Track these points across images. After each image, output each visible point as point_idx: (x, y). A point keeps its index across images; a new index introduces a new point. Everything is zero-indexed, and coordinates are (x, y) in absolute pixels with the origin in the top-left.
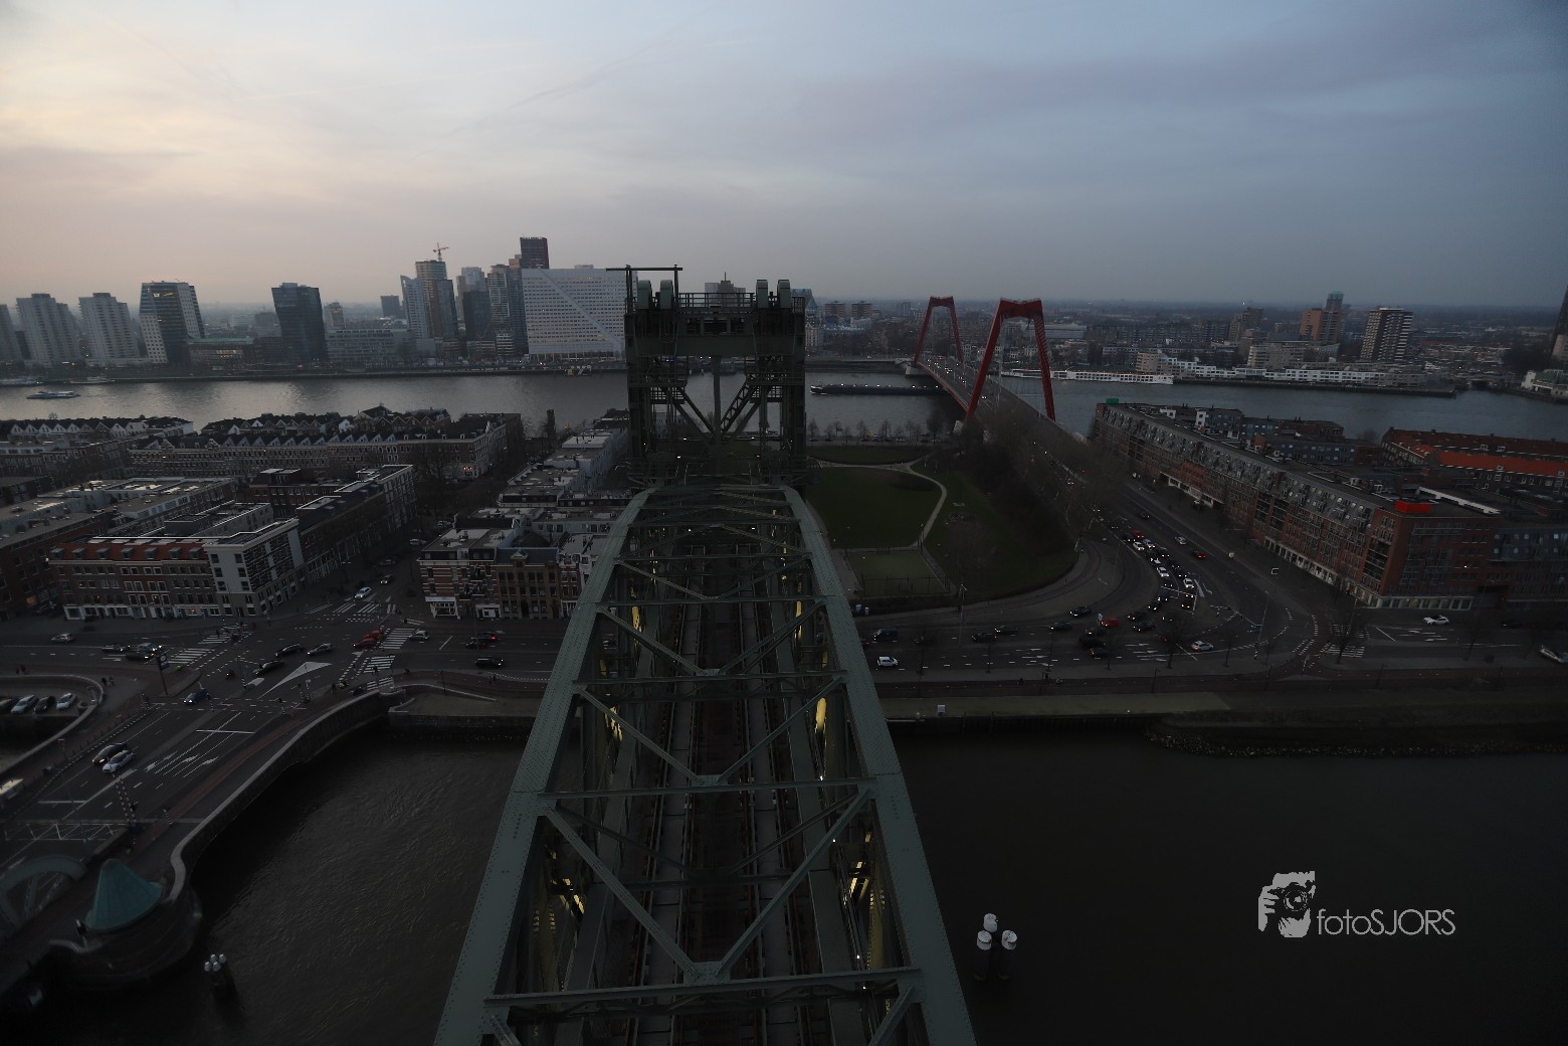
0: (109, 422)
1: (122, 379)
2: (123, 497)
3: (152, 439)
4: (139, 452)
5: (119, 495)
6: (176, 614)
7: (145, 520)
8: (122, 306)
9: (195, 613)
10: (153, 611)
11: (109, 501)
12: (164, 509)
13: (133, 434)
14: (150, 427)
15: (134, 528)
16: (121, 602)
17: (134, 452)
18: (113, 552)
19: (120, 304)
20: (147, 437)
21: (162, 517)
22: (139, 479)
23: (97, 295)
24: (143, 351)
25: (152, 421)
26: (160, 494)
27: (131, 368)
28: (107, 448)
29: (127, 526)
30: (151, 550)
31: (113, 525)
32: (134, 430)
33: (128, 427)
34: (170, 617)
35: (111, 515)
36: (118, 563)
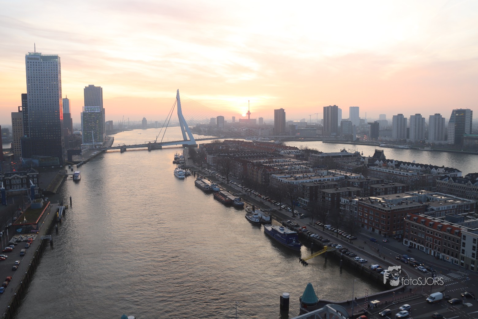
0: (431, 167)
1: (436, 150)
2: (432, 199)
3: (446, 176)
4: (440, 181)
5: (430, 198)
6: (440, 258)
7: (438, 212)
8: (443, 119)
9: (448, 259)
10: (432, 252)
11: (426, 199)
12: (446, 209)
13: (439, 173)
14: (445, 171)
15: (433, 214)
16: (422, 244)
17: (438, 181)
18: (426, 222)
19: (443, 118)
20: (444, 175)
21: (444, 212)
22: (439, 193)
23: (436, 114)
24: (446, 138)
25: (447, 169)
26: (445, 201)
27: (440, 145)
28: (429, 178)
29: (431, 212)
30: (440, 226)
31: (427, 210)
32: (439, 172)
33: (438, 170)
34: (438, 258)
35: (427, 206)
36: (427, 228)
